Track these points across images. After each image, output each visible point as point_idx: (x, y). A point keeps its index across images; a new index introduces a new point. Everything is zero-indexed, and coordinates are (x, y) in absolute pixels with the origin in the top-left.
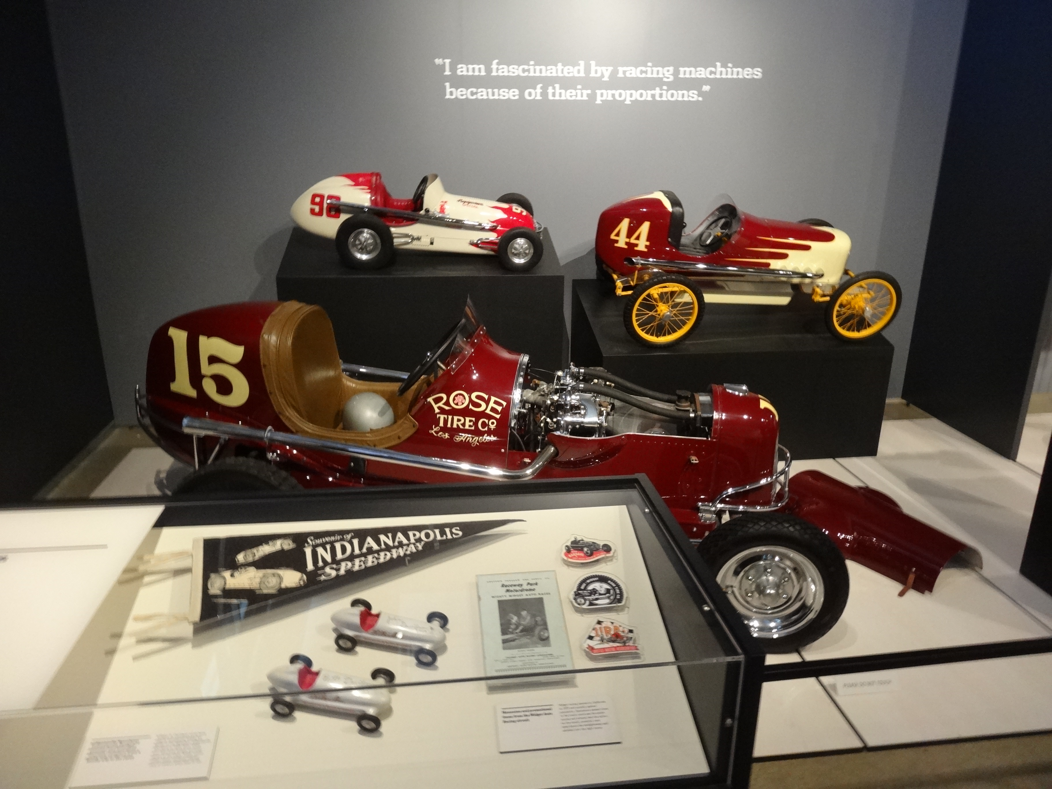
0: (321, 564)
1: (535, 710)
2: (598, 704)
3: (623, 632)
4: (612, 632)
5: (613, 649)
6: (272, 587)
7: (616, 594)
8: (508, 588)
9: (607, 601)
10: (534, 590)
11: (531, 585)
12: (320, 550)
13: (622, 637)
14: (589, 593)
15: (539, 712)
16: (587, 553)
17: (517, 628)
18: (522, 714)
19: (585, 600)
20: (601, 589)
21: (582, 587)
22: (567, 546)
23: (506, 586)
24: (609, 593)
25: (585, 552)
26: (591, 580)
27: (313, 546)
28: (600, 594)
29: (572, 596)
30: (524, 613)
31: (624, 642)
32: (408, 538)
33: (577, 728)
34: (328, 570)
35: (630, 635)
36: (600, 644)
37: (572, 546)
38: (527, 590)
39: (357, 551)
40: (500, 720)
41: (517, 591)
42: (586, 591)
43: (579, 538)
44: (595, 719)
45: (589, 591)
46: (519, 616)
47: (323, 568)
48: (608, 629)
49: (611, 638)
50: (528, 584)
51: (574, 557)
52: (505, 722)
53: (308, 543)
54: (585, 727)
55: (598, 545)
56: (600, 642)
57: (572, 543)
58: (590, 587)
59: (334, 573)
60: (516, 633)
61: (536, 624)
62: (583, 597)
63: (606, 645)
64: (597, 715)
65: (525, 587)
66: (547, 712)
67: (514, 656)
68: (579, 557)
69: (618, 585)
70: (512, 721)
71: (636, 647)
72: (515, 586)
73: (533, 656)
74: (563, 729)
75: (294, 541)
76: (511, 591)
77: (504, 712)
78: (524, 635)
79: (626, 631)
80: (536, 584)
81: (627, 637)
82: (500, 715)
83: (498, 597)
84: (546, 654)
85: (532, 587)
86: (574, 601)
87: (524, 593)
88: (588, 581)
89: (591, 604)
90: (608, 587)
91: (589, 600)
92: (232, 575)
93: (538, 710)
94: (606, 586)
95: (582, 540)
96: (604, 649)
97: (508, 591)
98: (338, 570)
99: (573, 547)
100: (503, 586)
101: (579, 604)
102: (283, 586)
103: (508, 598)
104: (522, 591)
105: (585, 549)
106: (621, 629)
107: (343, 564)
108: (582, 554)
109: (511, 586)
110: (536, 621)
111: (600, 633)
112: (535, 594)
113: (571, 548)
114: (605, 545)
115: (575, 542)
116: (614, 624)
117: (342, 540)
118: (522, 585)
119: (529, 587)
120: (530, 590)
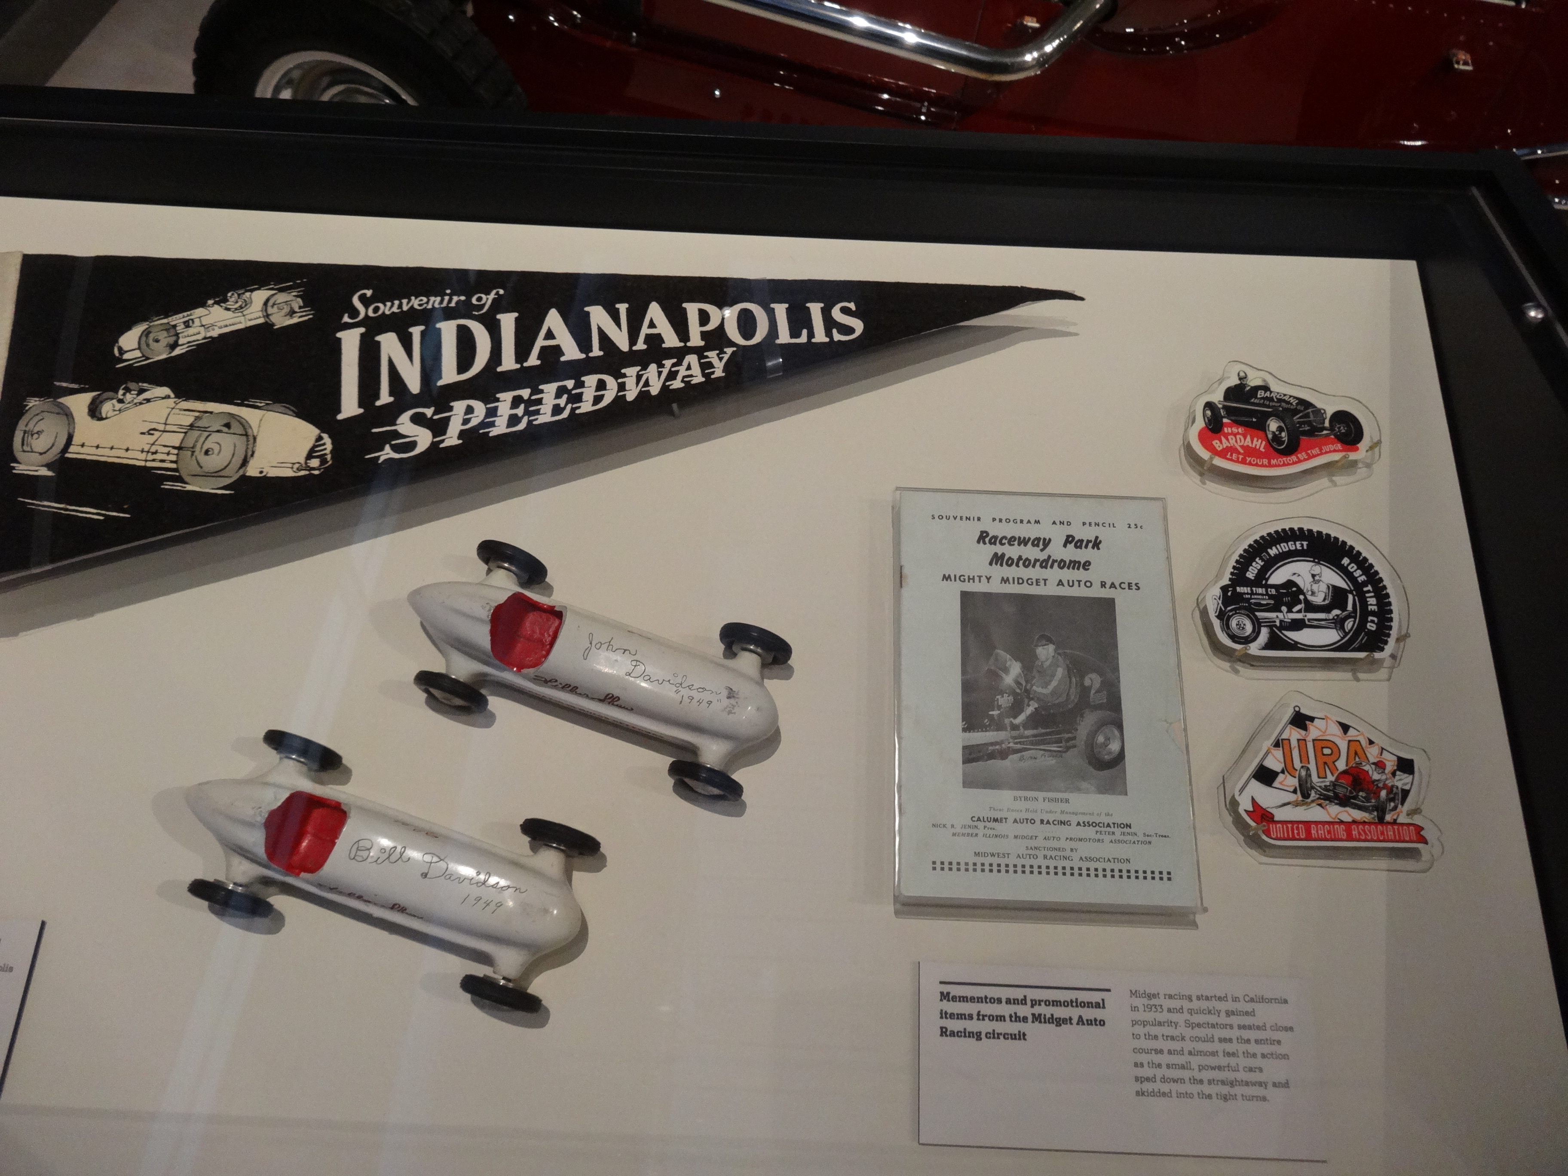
0: (385, 398)
1: (1048, 1003)
2: (1259, 1008)
3: (1380, 765)
4: (1341, 765)
5: (1341, 830)
6: (216, 474)
7: (1365, 613)
8: (999, 549)
9: (1331, 636)
10: (1086, 565)
11: (1079, 544)
12: (389, 343)
13: (1373, 788)
14: (1271, 597)
15: (1060, 1012)
16: (1276, 438)
17: (1016, 708)
18: (1005, 1010)
19: (1258, 625)
20: (1315, 587)
21: (1251, 574)
22: (1209, 405)
23: (994, 540)
24: (1343, 608)
25: (1270, 436)
26: (1284, 547)
27: (366, 322)
28: (1310, 607)
29: (1213, 602)
30: (1045, 652)
31: (1381, 810)
32: (680, 326)
33: (1182, 1088)
34: (405, 425)
35: (1402, 781)
36: (1296, 804)
37: (1224, 407)
38: (1062, 564)
39: (509, 363)
40: (932, 1022)
41: (1027, 563)
42: (1260, 590)
43: (1254, 380)
44: (1243, 1062)
45: (1273, 591)
46: (1029, 663)
47: (391, 414)
48: (1327, 751)
49: (1334, 784)
50: (1069, 540)
51: (1232, 450)
52: (944, 1032)
53: (354, 313)
54: (1207, 1089)
55: (1319, 412)
56: (1292, 797)
57: (1232, 393)
58: (1278, 577)
59: (423, 438)
60: (1014, 727)
61: (1083, 703)
62: (1250, 611)
63: (1315, 813)
64: (1253, 1048)
65: (1057, 551)
66: (1089, 1014)
67: (998, 815)
68: (1250, 452)
69: (1374, 579)
70: (965, 1034)
71: (1419, 829)
72: (1023, 542)
73: (1062, 823)
74: (1138, 1086)
75: (308, 301)
76: (1010, 562)
77: (945, 996)
78: (1038, 741)
79: (1391, 764)
80: (1097, 544)
81: (1390, 790)
82: (932, 1005)
83: (961, 578)
84: (1107, 820)
85: (1082, 555)
86: (1216, 623)
87: (1054, 574)
88: (1273, 552)
89: (1275, 642)
90: (1340, 582)
91: (1271, 626)
92: (94, 412)
93: (1056, 1003)
94: (1331, 577)
95: (1266, 388)
96: (1307, 824)
97: (998, 559)
98: (439, 428)
99: (1230, 411)
100: (983, 537)
101: (1233, 638)
102: (252, 471)
103: (996, 587)
104: (1045, 564)
105: (1273, 425)
106: (1373, 754)
107: (459, 407)
108: (1259, 444)
109: (1011, 541)
110: (1085, 691)
111: (1297, 764)
112: (1089, 584)
113: (1222, 412)
114: (1343, 418)
115: (1237, 393)
116: (1351, 732)
117: (465, 311)
118: (1047, 543)
119: (1071, 553)
120: (1075, 565)
